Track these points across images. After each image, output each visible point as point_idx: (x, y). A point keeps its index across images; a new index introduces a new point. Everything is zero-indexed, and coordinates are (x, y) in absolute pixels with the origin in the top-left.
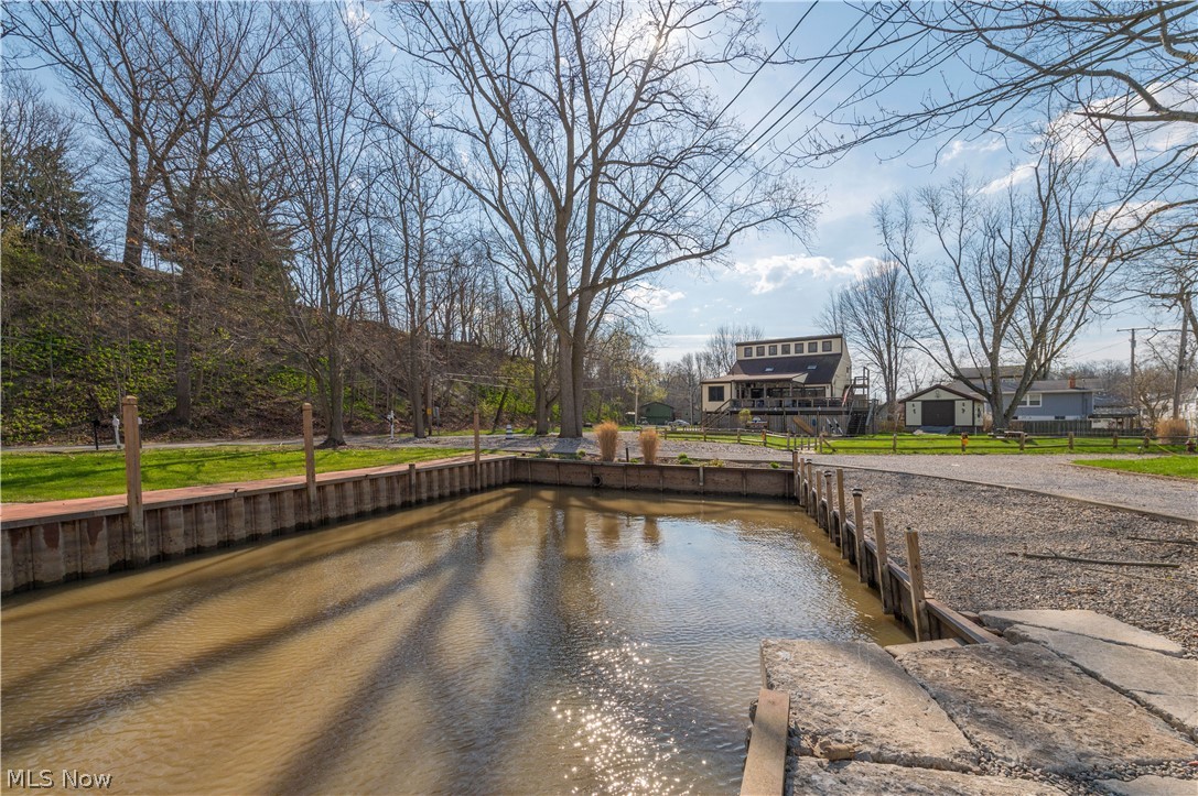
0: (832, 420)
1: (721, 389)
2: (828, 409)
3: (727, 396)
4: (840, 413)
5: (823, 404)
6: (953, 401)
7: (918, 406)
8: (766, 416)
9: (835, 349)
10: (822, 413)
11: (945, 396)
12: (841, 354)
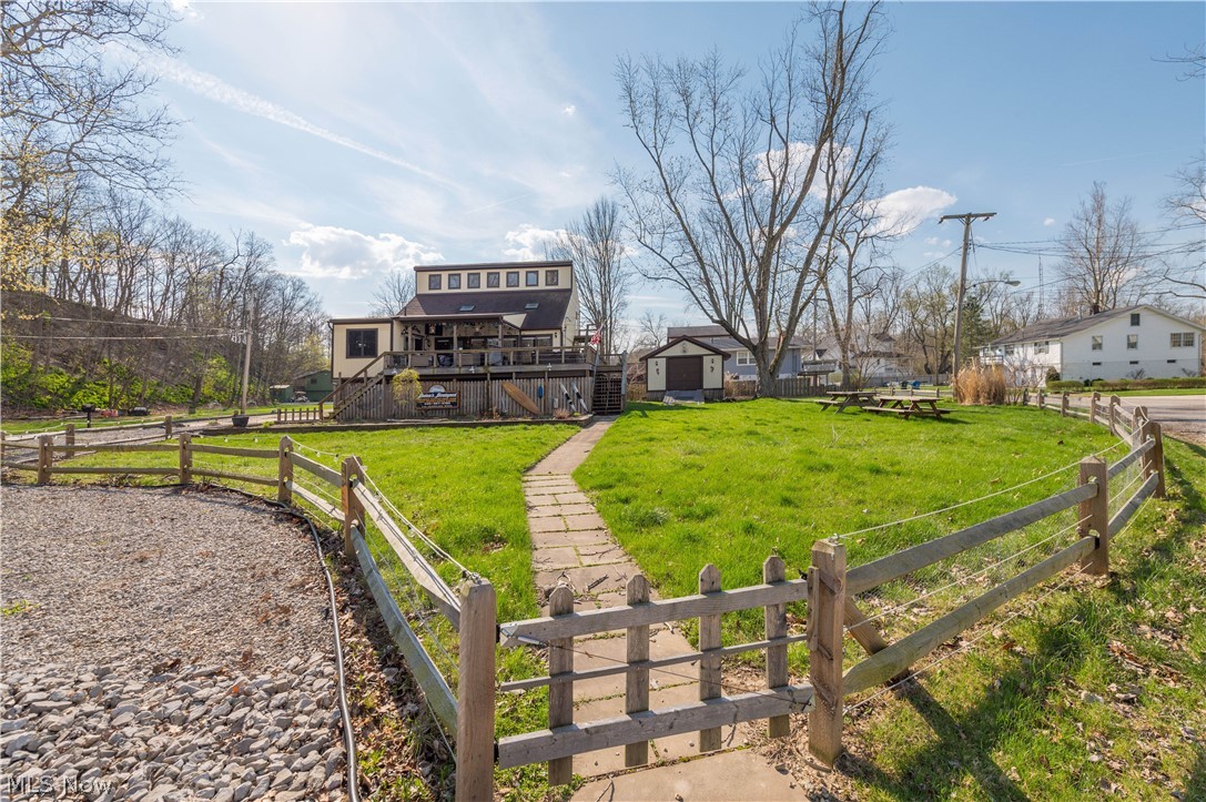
0: (570, 387)
1: (371, 336)
2: (564, 367)
3: (383, 345)
4: (582, 374)
5: (555, 358)
6: (700, 357)
7: (662, 363)
8: (454, 384)
9: (563, 284)
10: (554, 375)
11: (693, 350)
12: (570, 290)
